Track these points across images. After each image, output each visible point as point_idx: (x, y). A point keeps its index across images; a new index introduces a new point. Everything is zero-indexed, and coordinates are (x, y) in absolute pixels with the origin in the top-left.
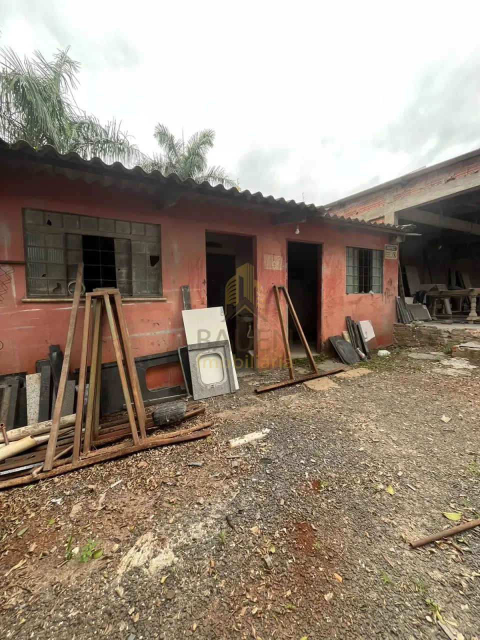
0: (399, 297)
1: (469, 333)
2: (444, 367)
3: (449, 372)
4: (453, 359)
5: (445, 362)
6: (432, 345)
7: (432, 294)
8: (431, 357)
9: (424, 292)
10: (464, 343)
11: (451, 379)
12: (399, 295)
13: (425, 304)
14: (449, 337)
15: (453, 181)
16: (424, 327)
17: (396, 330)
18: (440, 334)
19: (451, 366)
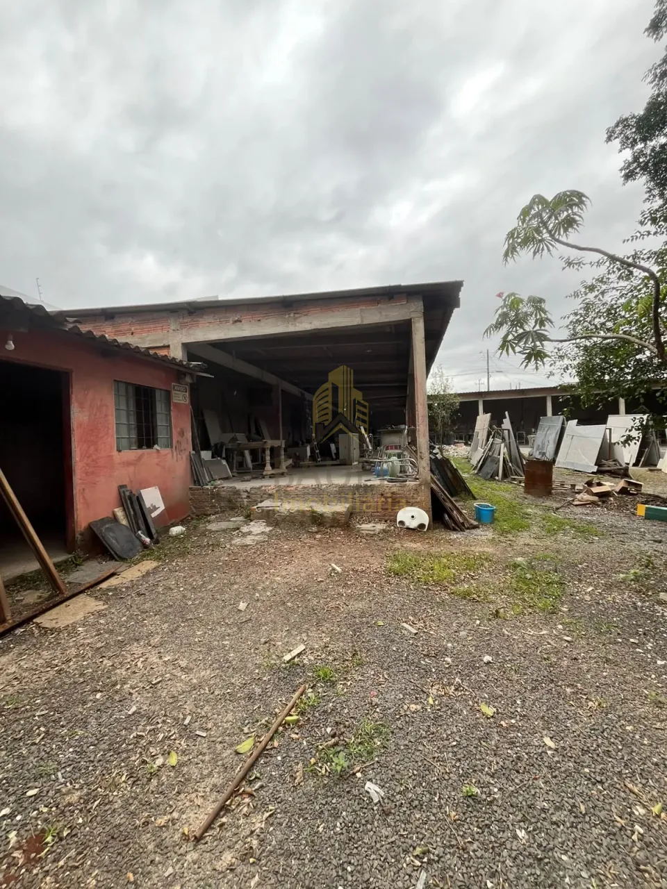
0: (194, 452)
1: (265, 490)
2: (244, 535)
3: (248, 540)
4: (252, 523)
5: (245, 529)
6: (232, 509)
7: (230, 446)
8: (231, 525)
9: (222, 444)
10: (261, 502)
11: (249, 550)
12: (194, 449)
13: (224, 459)
14: (248, 497)
15: (238, 323)
16: (223, 487)
17: (193, 494)
18: (240, 495)
19: (250, 533)
